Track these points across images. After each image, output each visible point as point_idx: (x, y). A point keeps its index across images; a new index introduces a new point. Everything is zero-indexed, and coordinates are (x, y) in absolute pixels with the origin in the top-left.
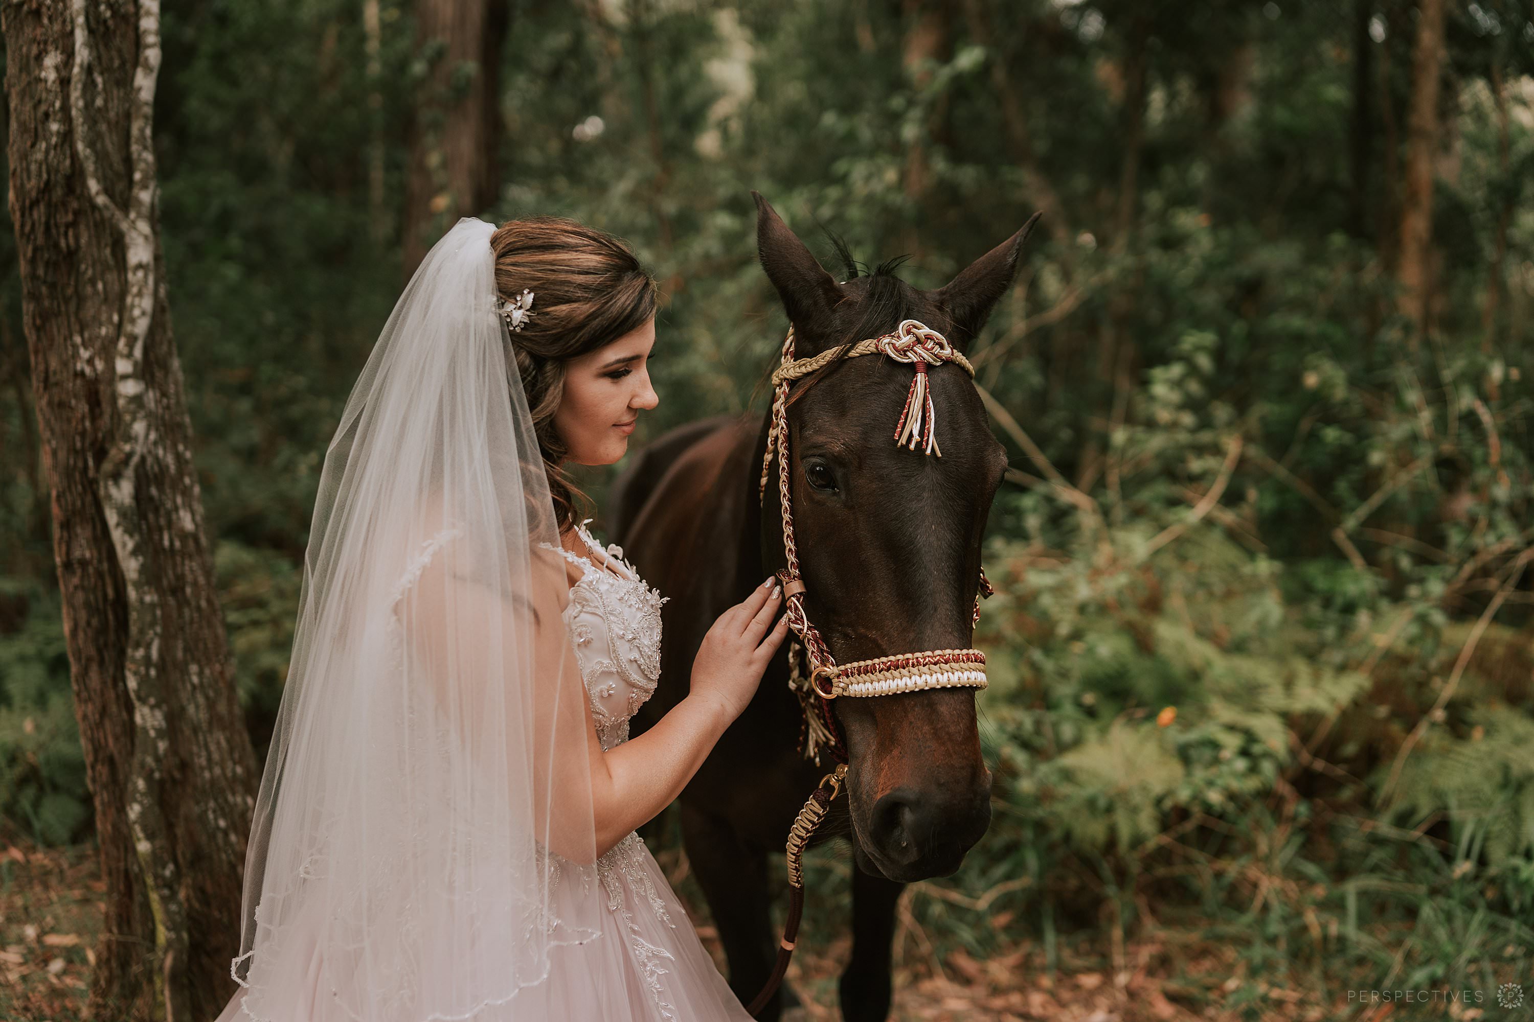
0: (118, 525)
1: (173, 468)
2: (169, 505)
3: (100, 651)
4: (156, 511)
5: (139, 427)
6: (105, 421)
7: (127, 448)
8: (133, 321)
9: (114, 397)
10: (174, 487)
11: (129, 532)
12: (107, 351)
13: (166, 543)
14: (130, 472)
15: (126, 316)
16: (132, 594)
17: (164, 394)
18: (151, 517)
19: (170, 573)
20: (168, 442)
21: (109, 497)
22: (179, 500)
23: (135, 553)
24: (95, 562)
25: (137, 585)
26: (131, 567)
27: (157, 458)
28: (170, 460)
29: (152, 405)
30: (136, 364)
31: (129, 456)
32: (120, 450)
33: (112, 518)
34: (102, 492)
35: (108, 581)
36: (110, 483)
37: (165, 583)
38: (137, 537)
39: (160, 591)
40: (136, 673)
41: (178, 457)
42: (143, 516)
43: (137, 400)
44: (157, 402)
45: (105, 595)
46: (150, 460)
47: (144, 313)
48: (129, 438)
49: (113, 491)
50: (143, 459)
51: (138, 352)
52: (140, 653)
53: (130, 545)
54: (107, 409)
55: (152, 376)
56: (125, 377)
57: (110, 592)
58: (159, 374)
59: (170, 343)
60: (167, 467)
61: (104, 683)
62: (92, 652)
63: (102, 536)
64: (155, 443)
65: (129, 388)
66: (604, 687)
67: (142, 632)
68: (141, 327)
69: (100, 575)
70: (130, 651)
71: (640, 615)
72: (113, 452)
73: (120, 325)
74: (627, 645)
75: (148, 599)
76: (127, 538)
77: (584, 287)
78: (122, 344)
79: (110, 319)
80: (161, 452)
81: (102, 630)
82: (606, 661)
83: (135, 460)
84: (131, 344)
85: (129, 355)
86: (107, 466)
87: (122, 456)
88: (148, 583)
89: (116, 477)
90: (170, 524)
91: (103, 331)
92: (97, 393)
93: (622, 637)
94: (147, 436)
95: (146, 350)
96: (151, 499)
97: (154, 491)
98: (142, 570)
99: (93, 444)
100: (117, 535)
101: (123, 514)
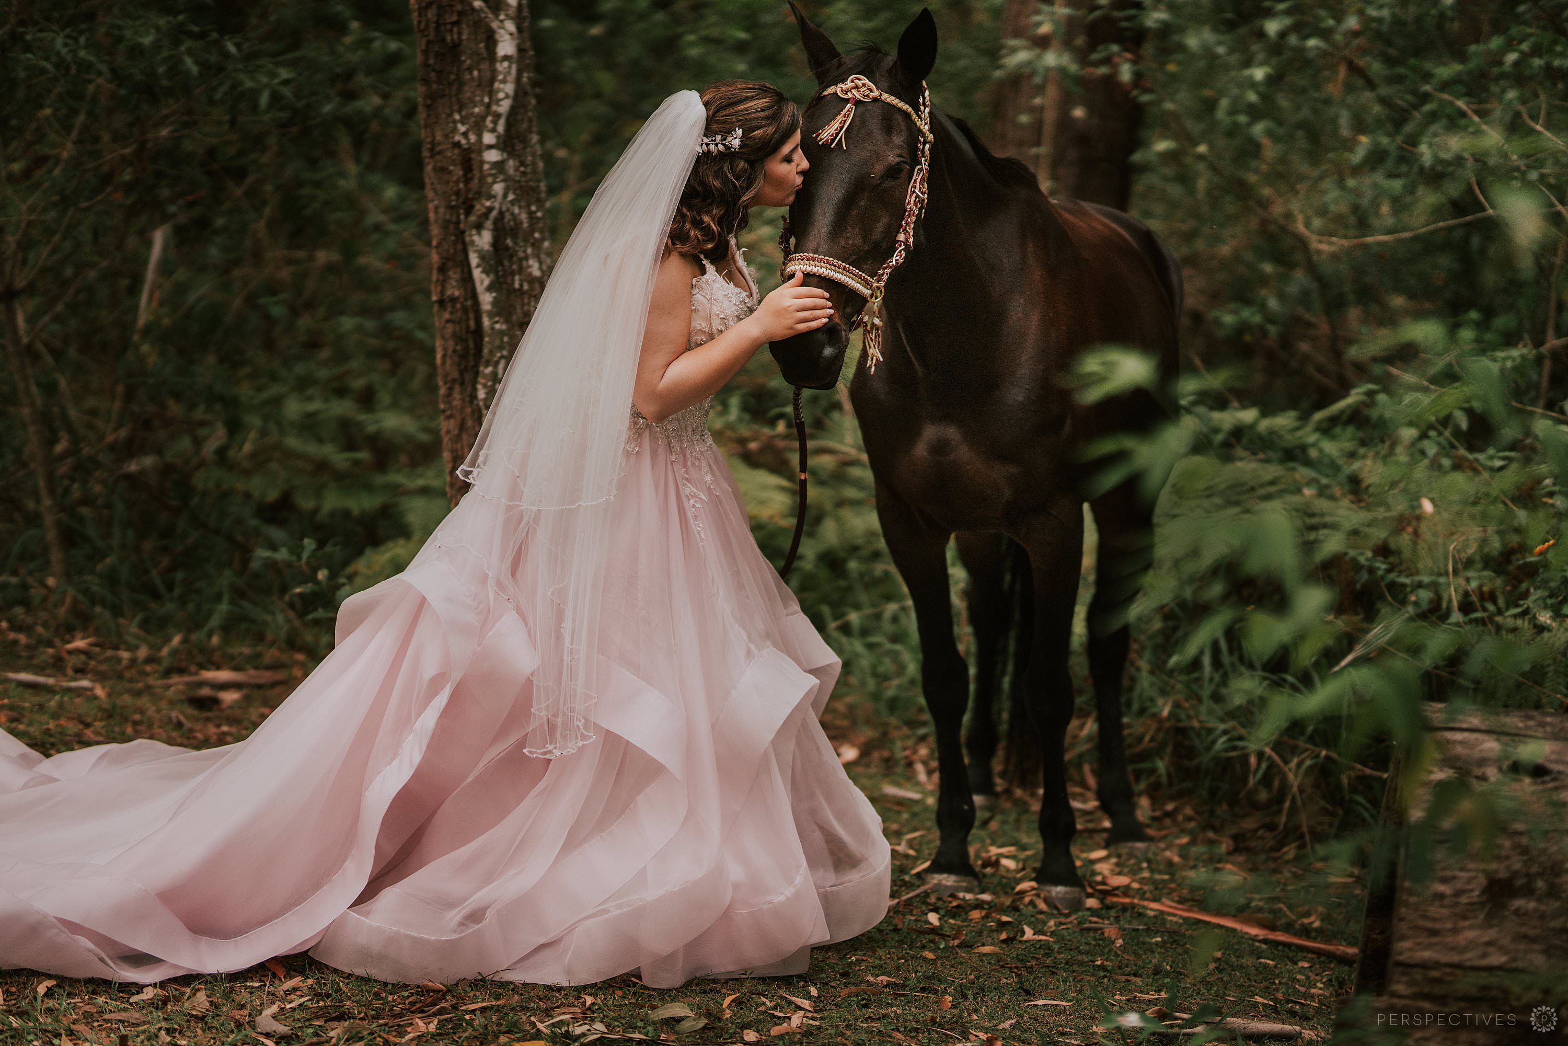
0: (478, 266)
1: (525, 225)
2: (521, 254)
3: (461, 373)
4: (511, 256)
5: (498, 188)
6: (475, 183)
7: (488, 204)
8: (498, 102)
9: (482, 162)
10: (526, 240)
11: (486, 272)
12: (479, 127)
13: (517, 285)
14: (489, 224)
15: (494, 98)
16: (486, 322)
17: (522, 164)
18: (506, 263)
19: (519, 311)
20: (523, 204)
21: (473, 242)
22: (529, 251)
23: (489, 289)
24: (462, 299)
25: (491, 314)
26: (486, 300)
27: (512, 214)
28: (524, 217)
29: (511, 172)
30: (498, 137)
31: (490, 209)
32: (483, 205)
33: (474, 259)
34: (467, 239)
35: (471, 315)
36: (474, 232)
37: (514, 318)
38: (492, 276)
39: (507, 321)
40: (485, 386)
41: (531, 214)
42: (500, 263)
43: (499, 166)
44: (517, 169)
45: (468, 326)
46: (508, 216)
47: (507, 97)
48: (492, 197)
49: (476, 238)
50: (501, 213)
51: (501, 128)
52: (489, 370)
53: (487, 282)
54: (476, 173)
55: (513, 147)
56: (490, 147)
57: (472, 323)
58: (519, 146)
59: (530, 120)
60: (521, 223)
61: (463, 400)
62: (455, 374)
63: (467, 280)
64: (512, 202)
65: (492, 156)
66: (699, 338)
67: (491, 353)
68: (504, 107)
69: (465, 310)
70: (481, 368)
71: (734, 308)
72: (478, 206)
73: (488, 106)
74: (719, 321)
75: (498, 326)
76: (484, 276)
77: (766, 118)
78: (489, 120)
79: (482, 100)
80: (516, 210)
81: (464, 356)
82: (704, 325)
83: (494, 214)
84: (495, 122)
85: (493, 130)
86: (473, 218)
87: (484, 210)
88: (499, 314)
89: (479, 227)
90: (521, 270)
91: (477, 110)
92: (469, 160)
93: (718, 315)
94: (505, 196)
95: (509, 125)
96: (507, 248)
97: (509, 242)
98: (495, 303)
99: (464, 203)
100: (477, 273)
101: (483, 257)
